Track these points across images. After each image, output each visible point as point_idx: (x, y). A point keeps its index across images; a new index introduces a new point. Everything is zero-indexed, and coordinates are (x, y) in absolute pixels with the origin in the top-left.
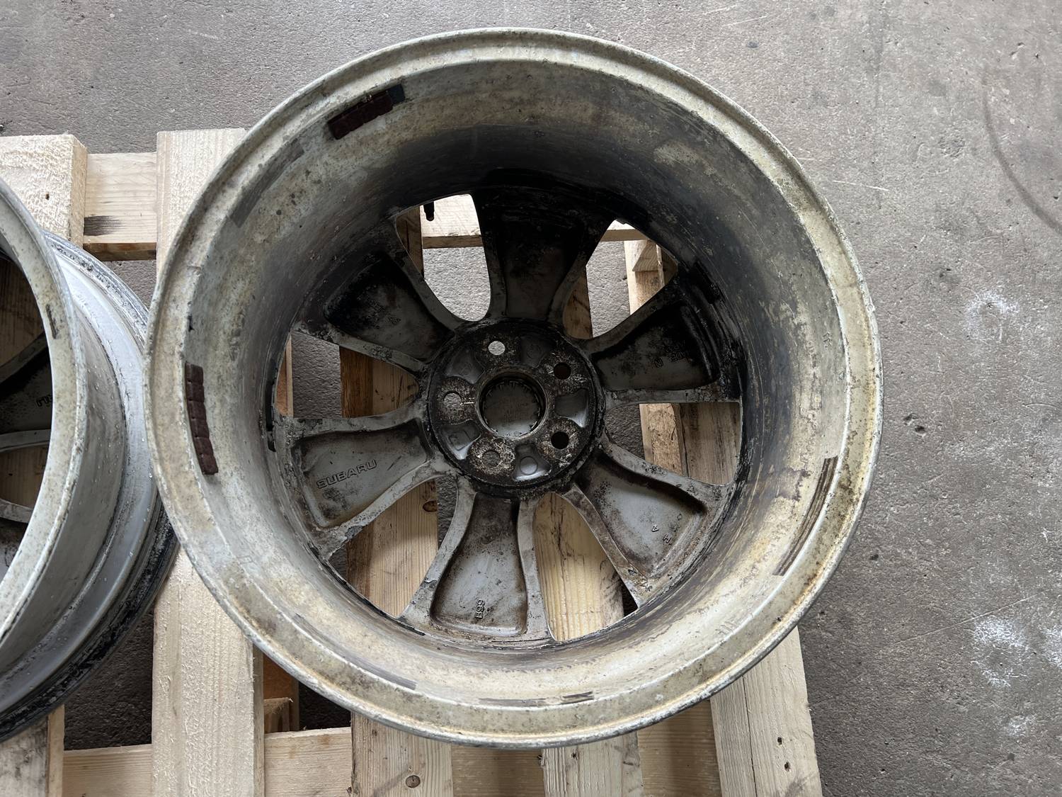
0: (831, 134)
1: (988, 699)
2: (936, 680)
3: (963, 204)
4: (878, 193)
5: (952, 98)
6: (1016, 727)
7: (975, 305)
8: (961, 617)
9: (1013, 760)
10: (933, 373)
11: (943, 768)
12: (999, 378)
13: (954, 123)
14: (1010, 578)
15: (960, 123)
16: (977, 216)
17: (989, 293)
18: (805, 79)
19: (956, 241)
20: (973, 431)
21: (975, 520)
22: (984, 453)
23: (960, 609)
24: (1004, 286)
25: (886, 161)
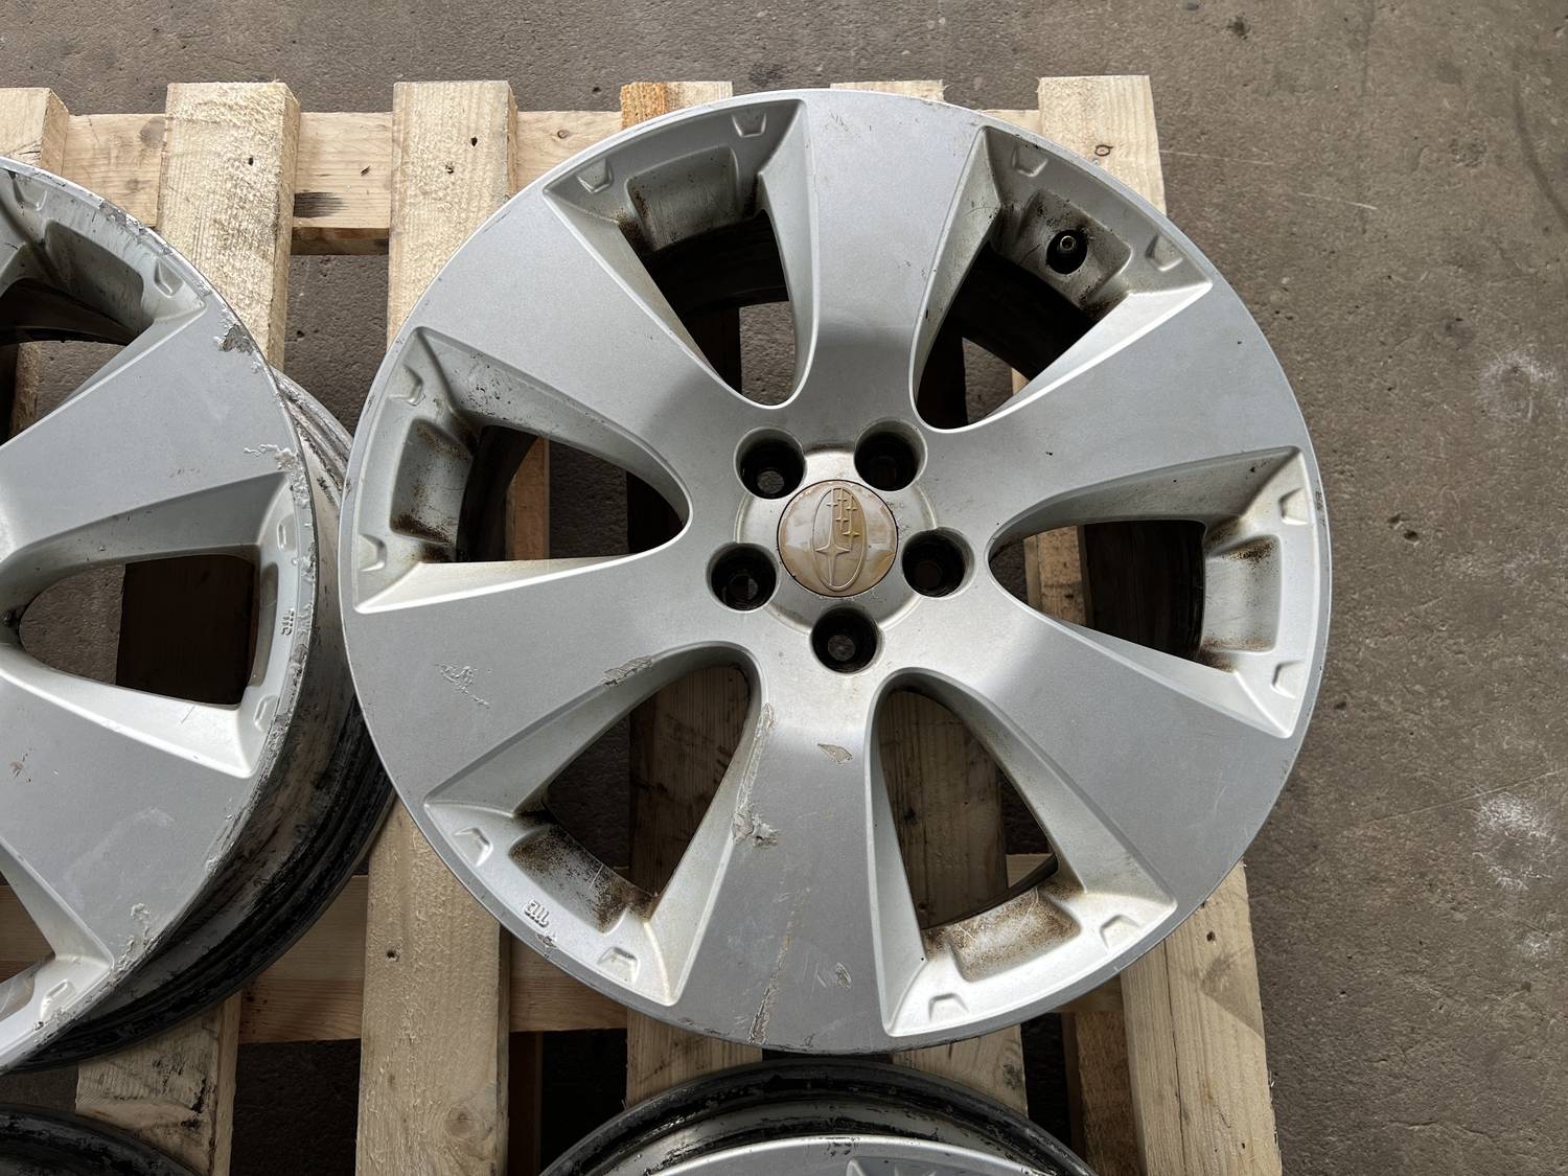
0: (1298, 130)
1: (1495, 906)
2: (1423, 875)
3: (1482, 230)
4: (1363, 211)
5: (1469, 86)
6: (1534, 946)
7: (1495, 368)
8: (1461, 793)
9: (1529, 990)
10: (1433, 459)
11: (1429, 995)
12: (1525, 470)
13: (1472, 121)
14: (1533, 742)
15: (1480, 122)
16: (1500, 249)
17: (1515, 353)
18: (1264, 54)
19: (1471, 281)
20: (1486, 541)
21: (1485, 661)
22: (1502, 571)
23: (1460, 782)
24: (1536, 345)
25: (1375, 169)
